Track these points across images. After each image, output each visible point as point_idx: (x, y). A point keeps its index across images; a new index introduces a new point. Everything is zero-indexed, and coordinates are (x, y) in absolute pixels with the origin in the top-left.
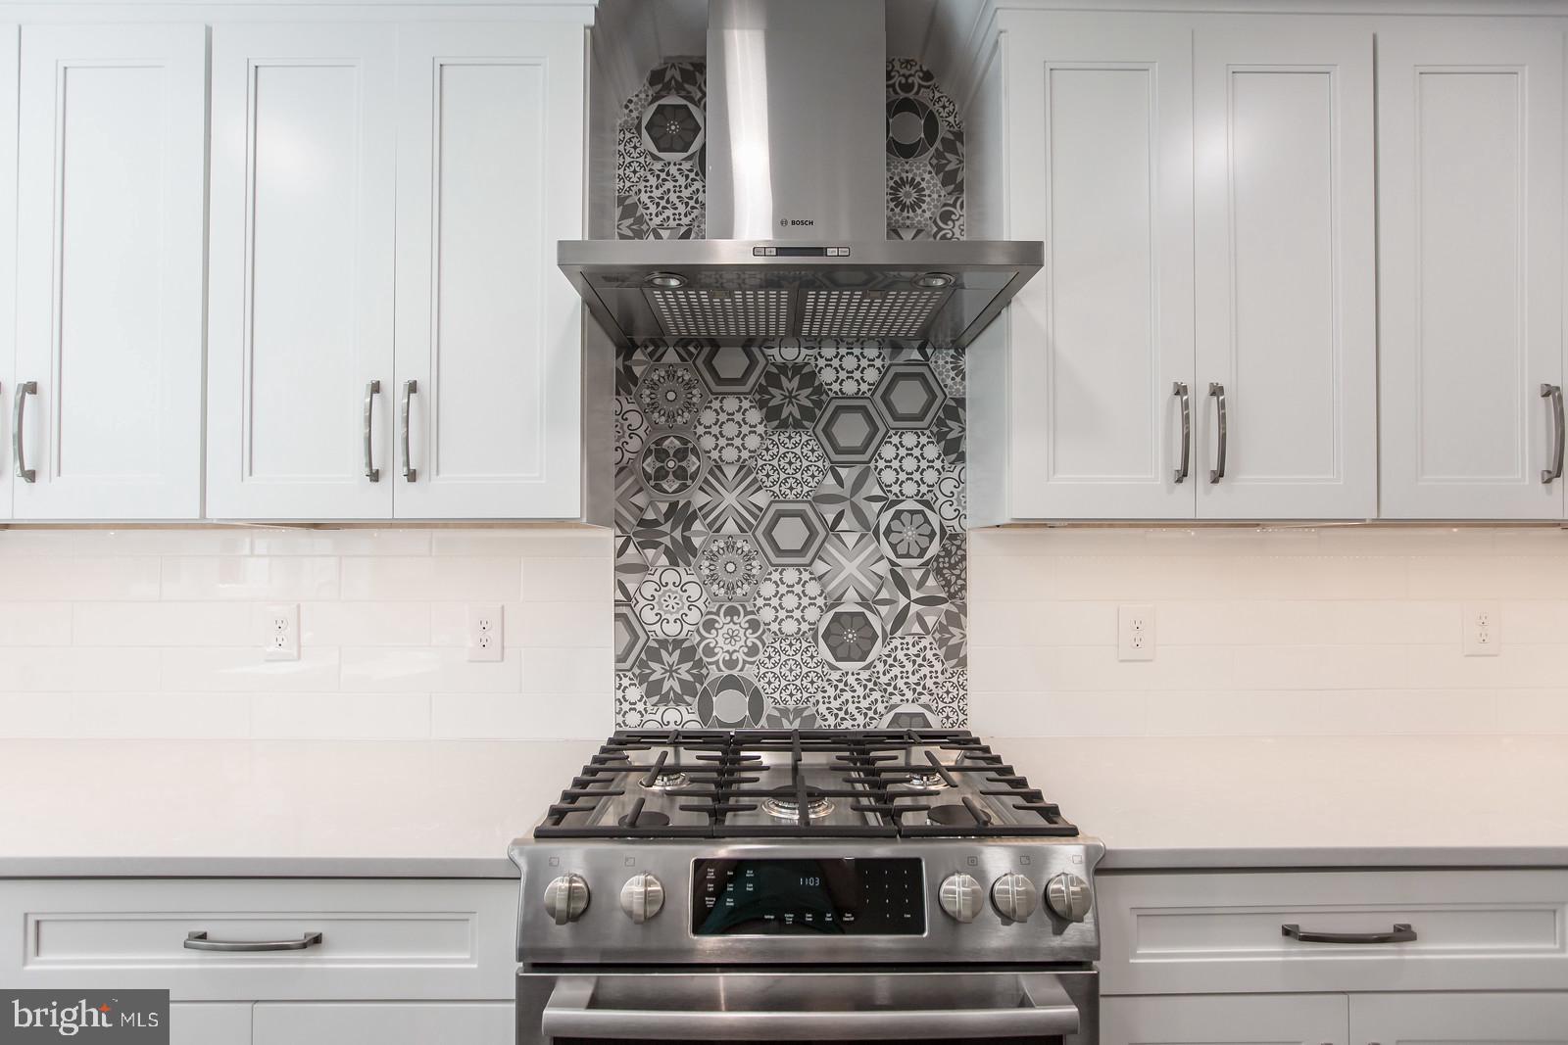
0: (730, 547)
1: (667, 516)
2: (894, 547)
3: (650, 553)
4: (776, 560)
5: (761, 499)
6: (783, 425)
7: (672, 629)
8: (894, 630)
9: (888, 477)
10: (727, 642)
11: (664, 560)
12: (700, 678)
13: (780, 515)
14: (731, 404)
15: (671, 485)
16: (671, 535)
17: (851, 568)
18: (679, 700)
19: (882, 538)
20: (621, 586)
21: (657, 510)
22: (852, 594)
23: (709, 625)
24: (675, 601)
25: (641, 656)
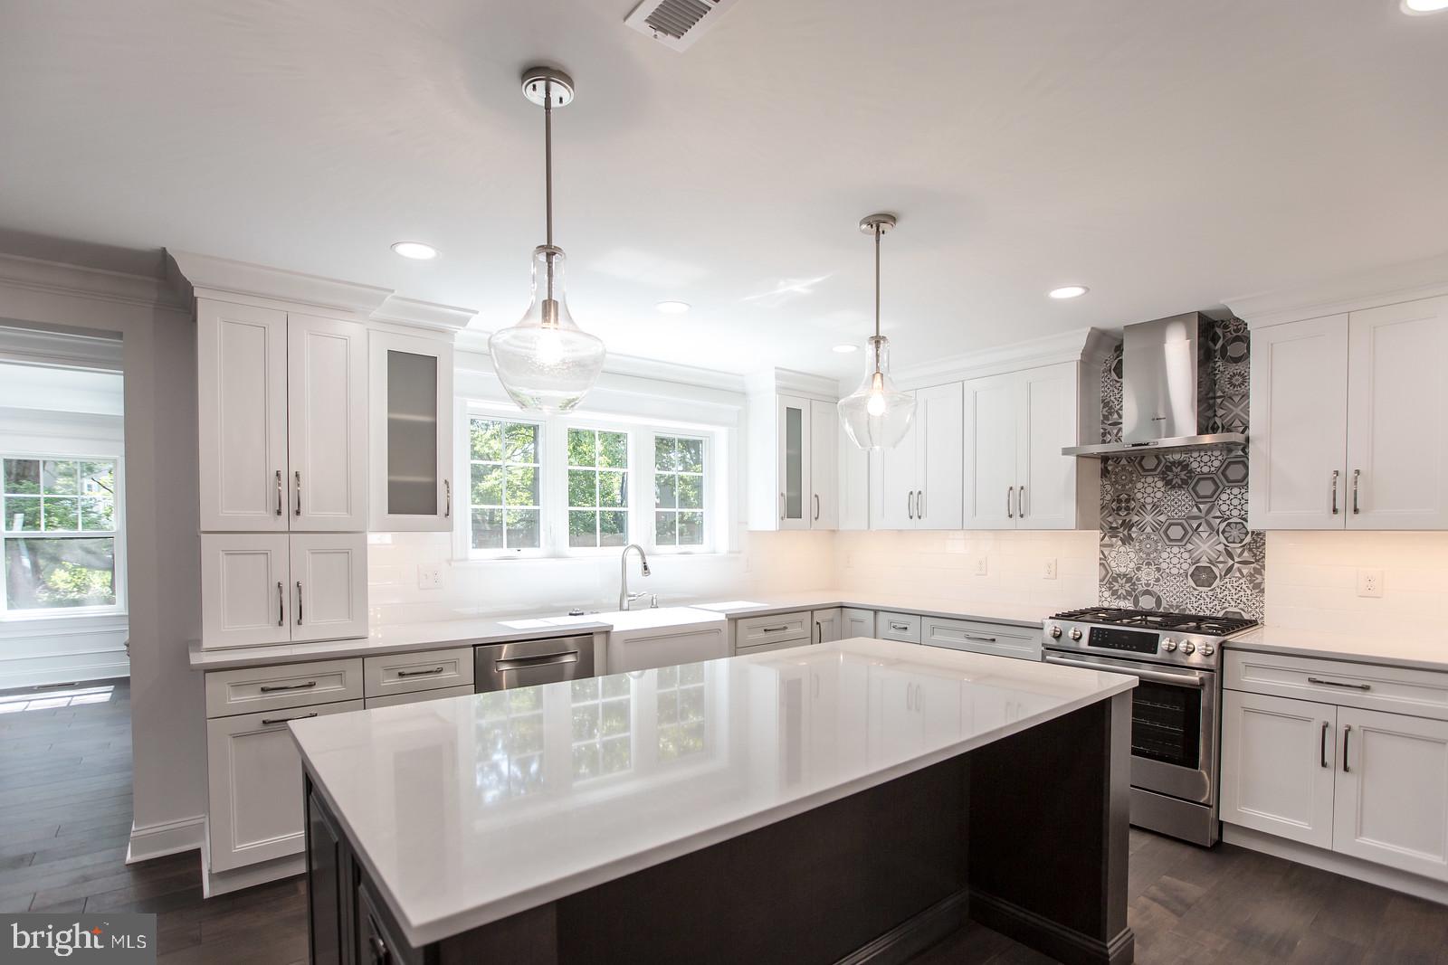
0: (1148, 538)
1: (1121, 525)
2: (1226, 539)
3: (1114, 540)
4: (1168, 543)
5: (1163, 518)
6: (1173, 487)
7: (1123, 570)
8: (1226, 575)
9: (1224, 508)
10: (1146, 576)
11: (1120, 543)
12: (1134, 590)
13: (1171, 525)
14: (1149, 480)
15: (1123, 513)
16: (1123, 532)
17: (1204, 547)
18: (1125, 598)
19: (1221, 535)
20: (1102, 552)
21: (1117, 523)
22: (1204, 558)
23: (1139, 569)
24: (1124, 559)
25: (1110, 580)
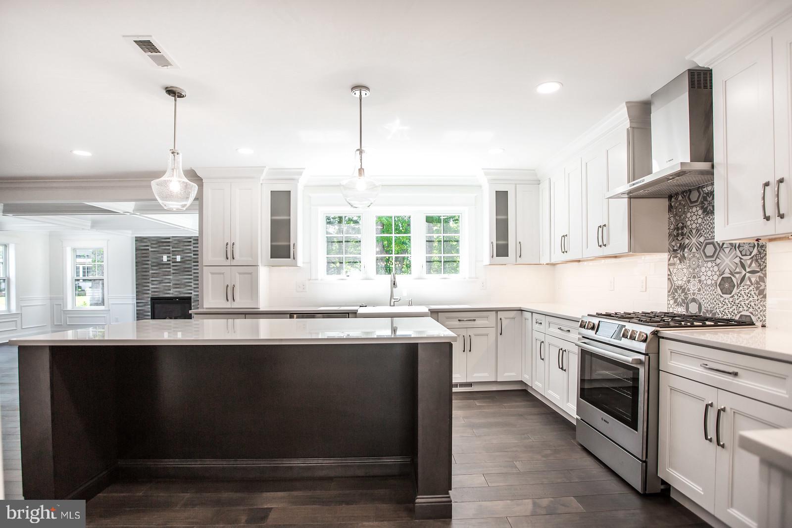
0: (694, 256)
1: (679, 248)
2: (741, 252)
3: (675, 259)
4: (714, 259)
5: (702, 239)
6: (708, 214)
7: (680, 283)
8: (741, 283)
10: (693, 287)
11: (678, 262)
12: (686, 298)
13: (707, 244)
14: (694, 209)
15: (680, 238)
16: (680, 253)
17: (728, 261)
18: (681, 305)
19: (737, 249)
20: (669, 270)
21: (677, 246)
22: (727, 271)
23: (689, 281)
24: (681, 274)
25: (674, 291)
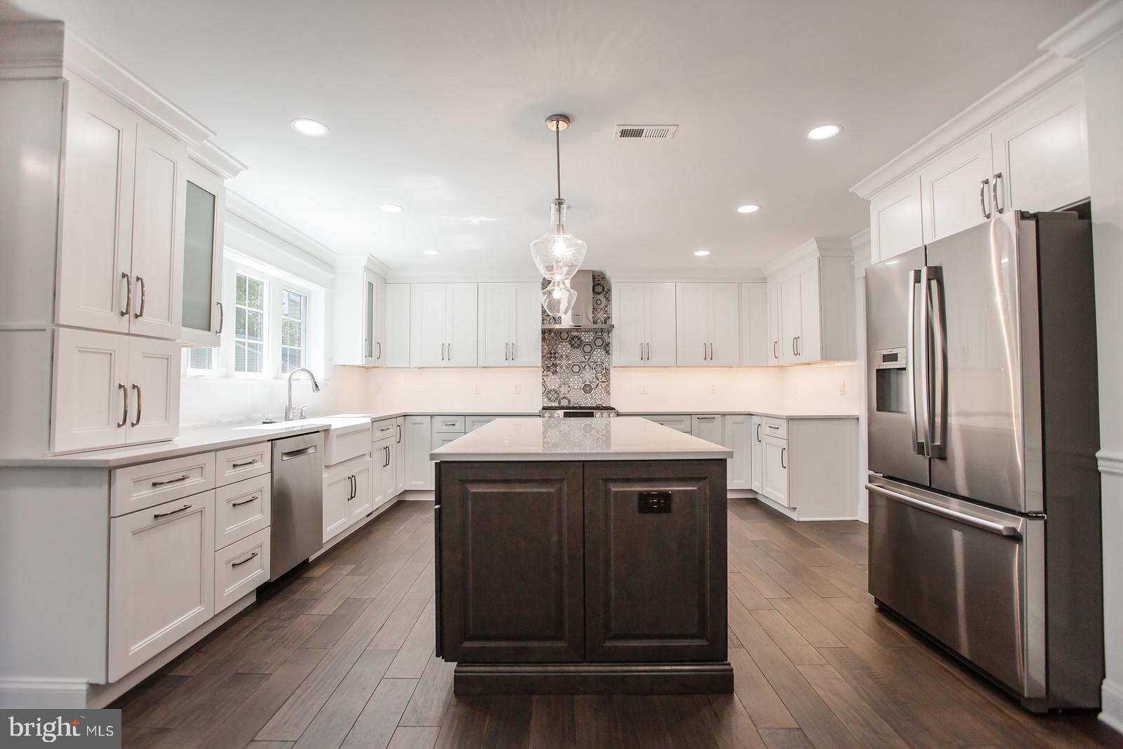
0: (564, 371)
1: (552, 365)
2: (596, 371)
3: (549, 373)
4: (573, 374)
5: (570, 362)
6: (574, 348)
7: (553, 387)
8: (596, 388)
9: (595, 358)
10: (564, 390)
11: (551, 374)
12: (559, 396)
13: (574, 365)
14: (564, 344)
15: (553, 359)
16: (553, 369)
17: (587, 376)
18: (554, 401)
19: (594, 370)
20: (543, 379)
21: (550, 365)
22: (588, 380)
23: (560, 387)
24: (554, 382)
25: (547, 393)
